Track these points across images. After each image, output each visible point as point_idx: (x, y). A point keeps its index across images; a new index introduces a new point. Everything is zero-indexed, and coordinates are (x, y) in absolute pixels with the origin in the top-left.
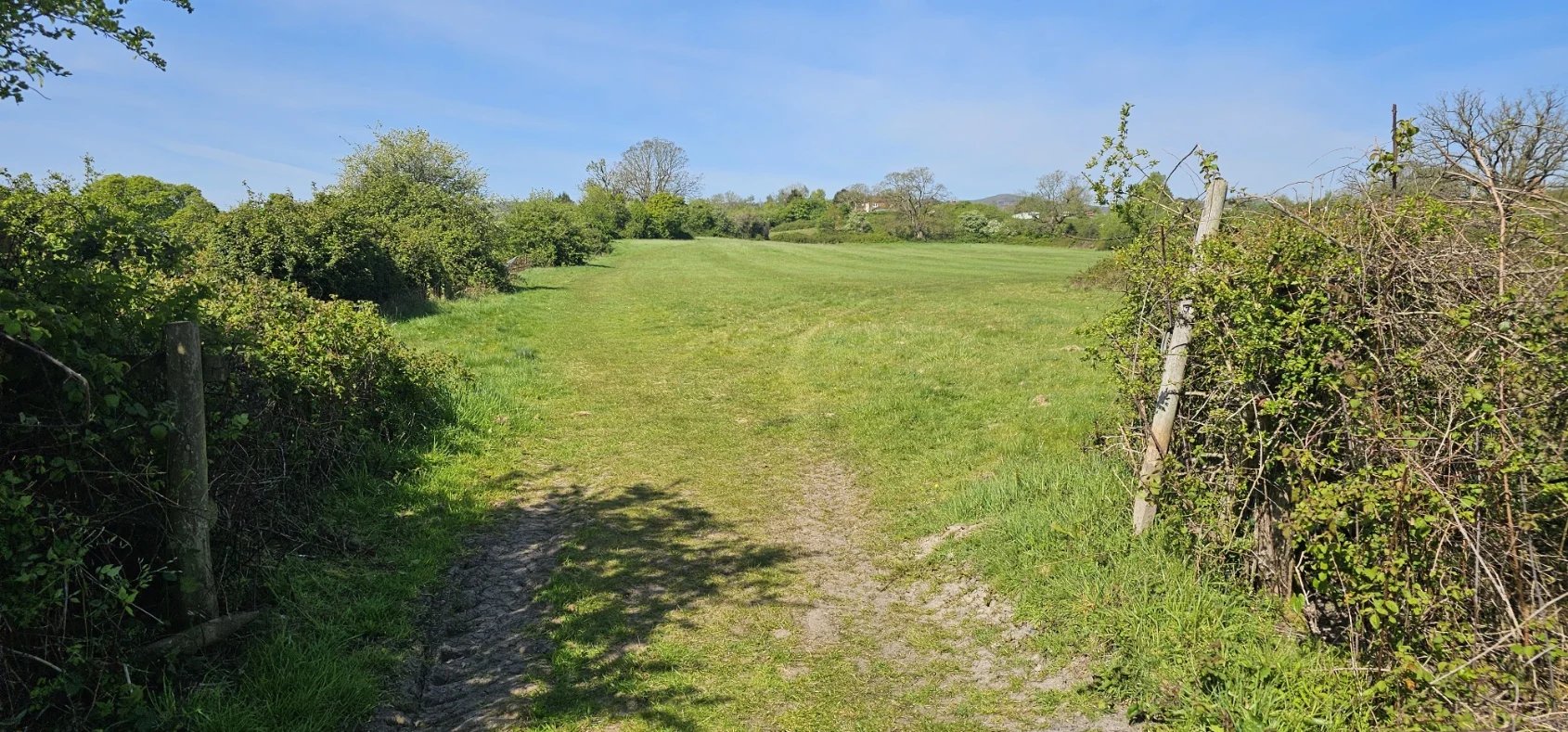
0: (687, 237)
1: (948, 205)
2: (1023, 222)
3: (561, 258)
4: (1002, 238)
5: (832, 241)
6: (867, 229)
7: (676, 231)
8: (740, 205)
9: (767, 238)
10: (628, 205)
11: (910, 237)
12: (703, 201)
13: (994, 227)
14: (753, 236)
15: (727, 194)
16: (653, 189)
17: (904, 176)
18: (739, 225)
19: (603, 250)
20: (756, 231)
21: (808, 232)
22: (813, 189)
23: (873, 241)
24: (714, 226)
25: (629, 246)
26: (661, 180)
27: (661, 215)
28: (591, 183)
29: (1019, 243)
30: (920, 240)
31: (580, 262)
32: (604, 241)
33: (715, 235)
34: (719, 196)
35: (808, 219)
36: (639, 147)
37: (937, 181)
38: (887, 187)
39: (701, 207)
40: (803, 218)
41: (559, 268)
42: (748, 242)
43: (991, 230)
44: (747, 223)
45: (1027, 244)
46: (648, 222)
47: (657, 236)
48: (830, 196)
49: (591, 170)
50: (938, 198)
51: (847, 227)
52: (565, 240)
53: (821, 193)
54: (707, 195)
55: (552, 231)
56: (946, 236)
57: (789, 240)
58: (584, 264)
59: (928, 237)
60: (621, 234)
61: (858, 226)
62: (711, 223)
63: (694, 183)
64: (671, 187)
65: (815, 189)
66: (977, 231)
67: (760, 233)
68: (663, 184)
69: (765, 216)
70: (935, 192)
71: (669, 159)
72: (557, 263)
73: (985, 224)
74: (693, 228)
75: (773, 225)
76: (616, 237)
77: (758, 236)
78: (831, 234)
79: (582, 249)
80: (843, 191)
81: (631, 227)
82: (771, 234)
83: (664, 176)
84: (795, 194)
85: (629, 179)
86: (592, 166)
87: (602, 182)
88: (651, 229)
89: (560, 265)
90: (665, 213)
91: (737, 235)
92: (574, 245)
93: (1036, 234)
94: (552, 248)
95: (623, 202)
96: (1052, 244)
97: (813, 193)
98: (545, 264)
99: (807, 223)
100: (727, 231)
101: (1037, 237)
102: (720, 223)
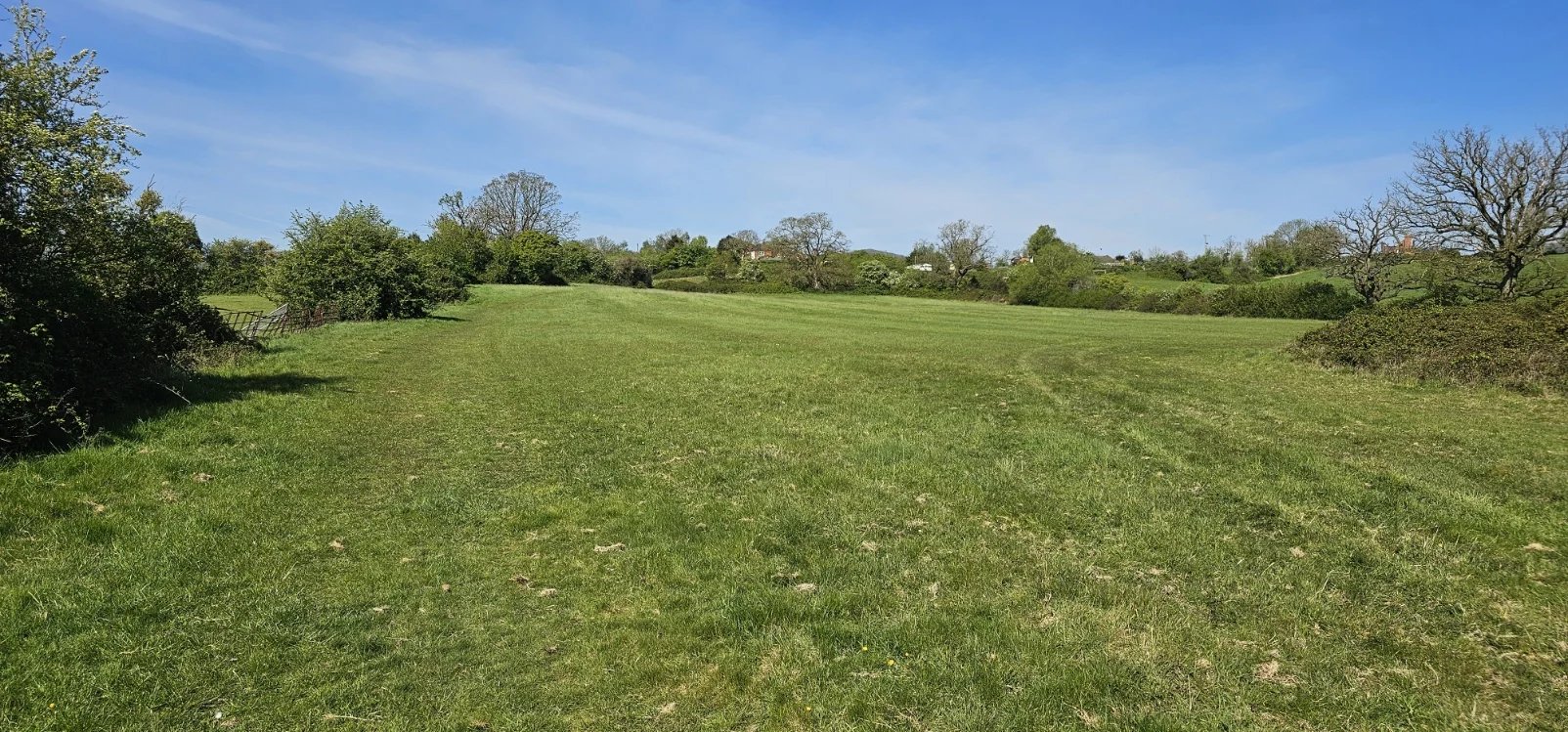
0: (562, 283)
1: (844, 254)
2: (924, 274)
3: (387, 307)
4: (903, 291)
5: (724, 291)
6: (761, 278)
7: (548, 274)
8: (615, 250)
9: (651, 287)
10: (489, 244)
11: (805, 287)
12: (578, 244)
13: (895, 278)
14: (634, 284)
15: (600, 239)
16: (518, 229)
17: (800, 221)
18: (618, 271)
19: (456, 296)
20: (638, 277)
21: (697, 280)
22: (694, 235)
23: (769, 291)
24: (590, 271)
25: (490, 291)
26: (527, 219)
27: (530, 255)
28: (443, 218)
29: (922, 295)
30: (816, 291)
31: (418, 313)
32: (457, 284)
33: (591, 282)
34: (591, 240)
35: (692, 266)
36: (502, 181)
37: (836, 227)
38: (782, 233)
39: (575, 250)
40: (687, 265)
41: (382, 323)
42: (629, 290)
43: (892, 282)
44: (628, 269)
45: (931, 297)
46: (514, 264)
47: (524, 281)
48: (713, 243)
49: (444, 205)
50: (837, 246)
51: (739, 275)
52: (395, 280)
53: (703, 240)
54: (581, 237)
55: (374, 265)
56: (845, 288)
57: (677, 287)
58: (424, 315)
59: (827, 288)
60: (480, 278)
61: (751, 275)
62: (586, 267)
63: (567, 223)
64: (540, 225)
65: (697, 236)
66: (878, 282)
67: (641, 280)
68: (531, 223)
69: (647, 263)
70: (833, 239)
71: (538, 194)
72: (380, 315)
73: (886, 275)
74: (567, 273)
75: (655, 271)
76: (475, 281)
77: (640, 283)
78: (721, 283)
79: (423, 293)
80: (729, 237)
81: (492, 270)
82: (655, 282)
83: (531, 214)
84: (675, 240)
85: (490, 216)
86: (446, 200)
87: (457, 219)
88: (516, 273)
89: (384, 317)
90: (535, 256)
91: (617, 282)
92: (409, 287)
93: (938, 286)
94: (373, 292)
95: (484, 240)
96: (957, 297)
97: (694, 239)
98: (360, 316)
99: (691, 270)
100: (605, 277)
101: (940, 290)
102: (597, 268)
